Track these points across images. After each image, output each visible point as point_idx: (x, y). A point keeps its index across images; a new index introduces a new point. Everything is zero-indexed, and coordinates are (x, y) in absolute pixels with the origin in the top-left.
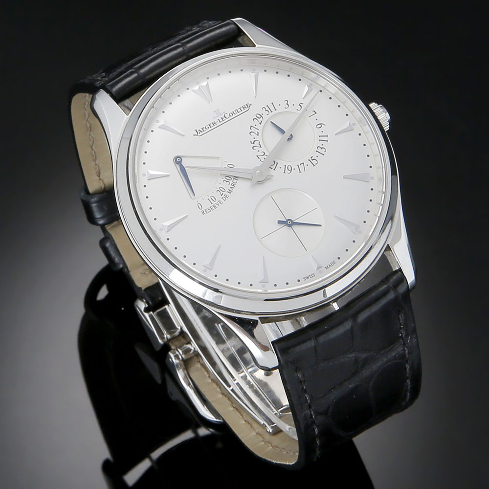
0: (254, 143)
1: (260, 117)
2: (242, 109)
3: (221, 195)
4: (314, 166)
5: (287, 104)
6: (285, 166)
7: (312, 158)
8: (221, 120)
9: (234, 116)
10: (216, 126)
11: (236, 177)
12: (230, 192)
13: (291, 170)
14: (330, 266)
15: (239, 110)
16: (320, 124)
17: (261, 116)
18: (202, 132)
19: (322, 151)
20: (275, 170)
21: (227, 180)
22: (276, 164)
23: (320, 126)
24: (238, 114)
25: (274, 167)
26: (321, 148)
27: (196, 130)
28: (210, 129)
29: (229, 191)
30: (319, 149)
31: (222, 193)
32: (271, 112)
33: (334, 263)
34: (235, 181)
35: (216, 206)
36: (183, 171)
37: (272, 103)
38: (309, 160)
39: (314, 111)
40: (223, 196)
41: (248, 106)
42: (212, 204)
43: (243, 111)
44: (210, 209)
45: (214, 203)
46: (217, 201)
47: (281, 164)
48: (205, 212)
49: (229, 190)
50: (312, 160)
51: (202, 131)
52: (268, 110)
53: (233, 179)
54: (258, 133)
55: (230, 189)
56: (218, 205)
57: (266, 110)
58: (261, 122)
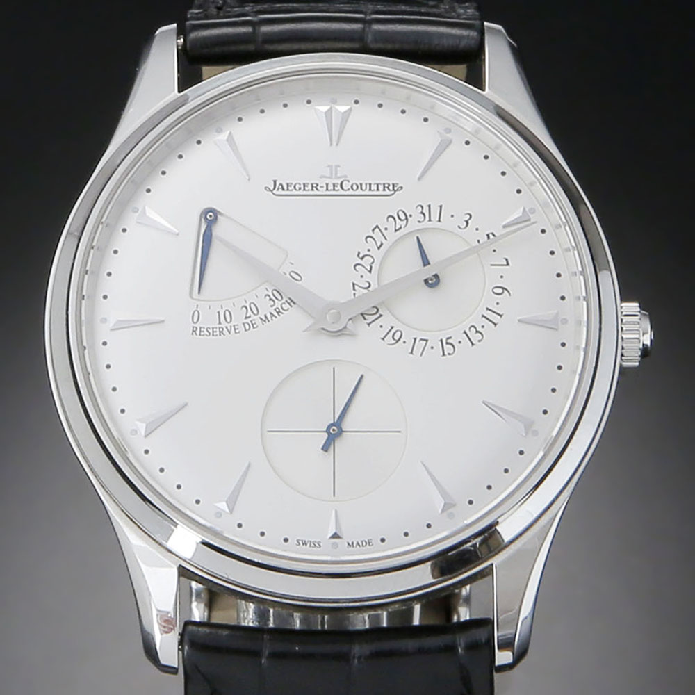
0: (362, 258)
1: (403, 217)
2: (381, 187)
3: (246, 318)
4: (444, 355)
5: (467, 222)
6: (392, 328)
7: (449, 341)
8: (331, 187)
9: (359, 192)
10: (315, 192)
11: (292, 301)
12: (265, 320)
13: (397, 341)
14: (358, 544)
15: (374, 187)
16: (503, 288)
17: (407, 219)
18: (283, 189)
19: (475, 337)
20: (369, 324)
21: (272, 297)
22: (378, 315)
23: (500, 291)
24: (367, 192)
25: (370, 318)
26: (477, 332)
27: (275, 182)
28: (301, 192)
29: (264, 318)
30: (472, 333)
31: (249, 313)
32: (430, 220)
33: (369, 543)
34: (286, 306)
35: (225, 331)
36: (207, 239)
37: (441, 207)
38: (442, 341)
39: (507, 260)
40: (248, 320)
41: (395, 188)
42: (220, 323)
43: (381, 192)
44: (211, 331)
45: (224, 324)
46: (232, 324)
47: (387, 320)
48: (198, 332)
49: (266, 316)
50: (447, 343)
51: (285, 188)
52: (426, 212)
53: (284, 301)
54: (382, 244)
55: (269, 316)
56: (229, 332)
57: (422, 213)
58: (401, 228)
